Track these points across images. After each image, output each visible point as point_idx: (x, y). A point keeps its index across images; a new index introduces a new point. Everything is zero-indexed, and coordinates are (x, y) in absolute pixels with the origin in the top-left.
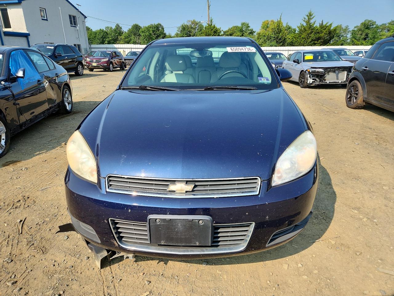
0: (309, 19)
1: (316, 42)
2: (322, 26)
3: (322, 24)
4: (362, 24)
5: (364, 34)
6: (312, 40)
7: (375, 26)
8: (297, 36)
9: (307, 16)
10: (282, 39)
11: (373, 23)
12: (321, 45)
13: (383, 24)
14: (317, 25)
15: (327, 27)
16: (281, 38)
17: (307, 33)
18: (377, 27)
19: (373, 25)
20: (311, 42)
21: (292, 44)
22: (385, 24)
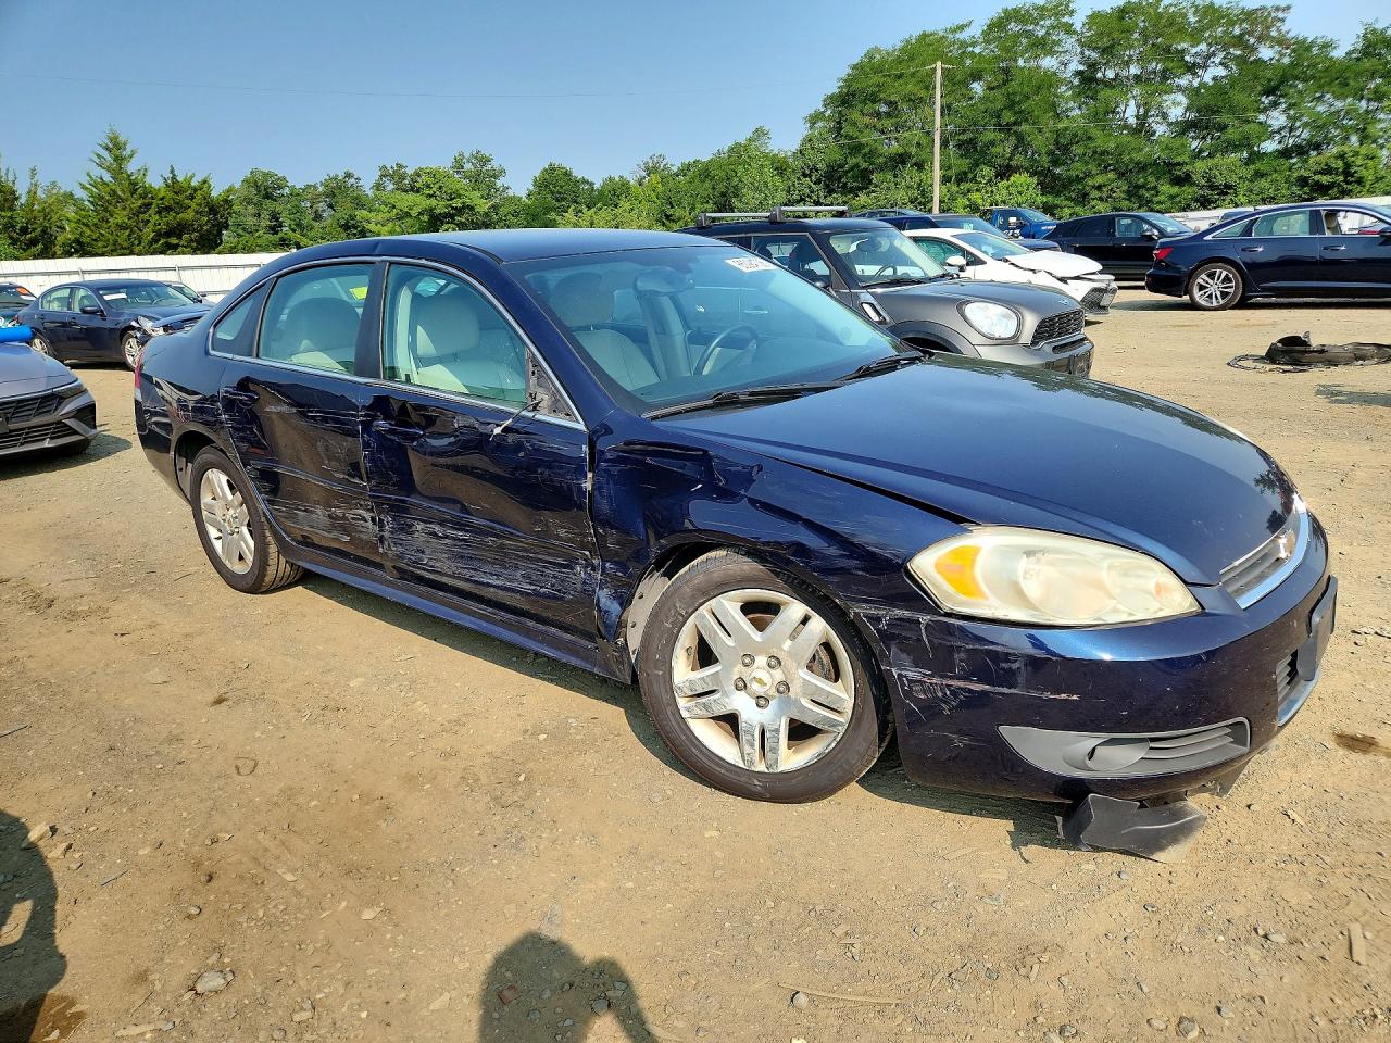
0: (119, 159)
1: (174, 241)
2: (173, 185)
3: (174, 177)
4: (246, 181)
5: (265, 215)
6: (159, 235)
7: (286, 191)
8: (96, 221)
9: (107, 148)
10: (34, 230)
11: (280, 183)
12: (194, 252)
13: (309, 186)
14: (155, 181)
15: (195, 190)
16: (27, 228)
17: (131, 209)
18: (295, 194)
19: (280, 188)
20: (155, 240)
21: (81, 249)
22: (315, 187)
